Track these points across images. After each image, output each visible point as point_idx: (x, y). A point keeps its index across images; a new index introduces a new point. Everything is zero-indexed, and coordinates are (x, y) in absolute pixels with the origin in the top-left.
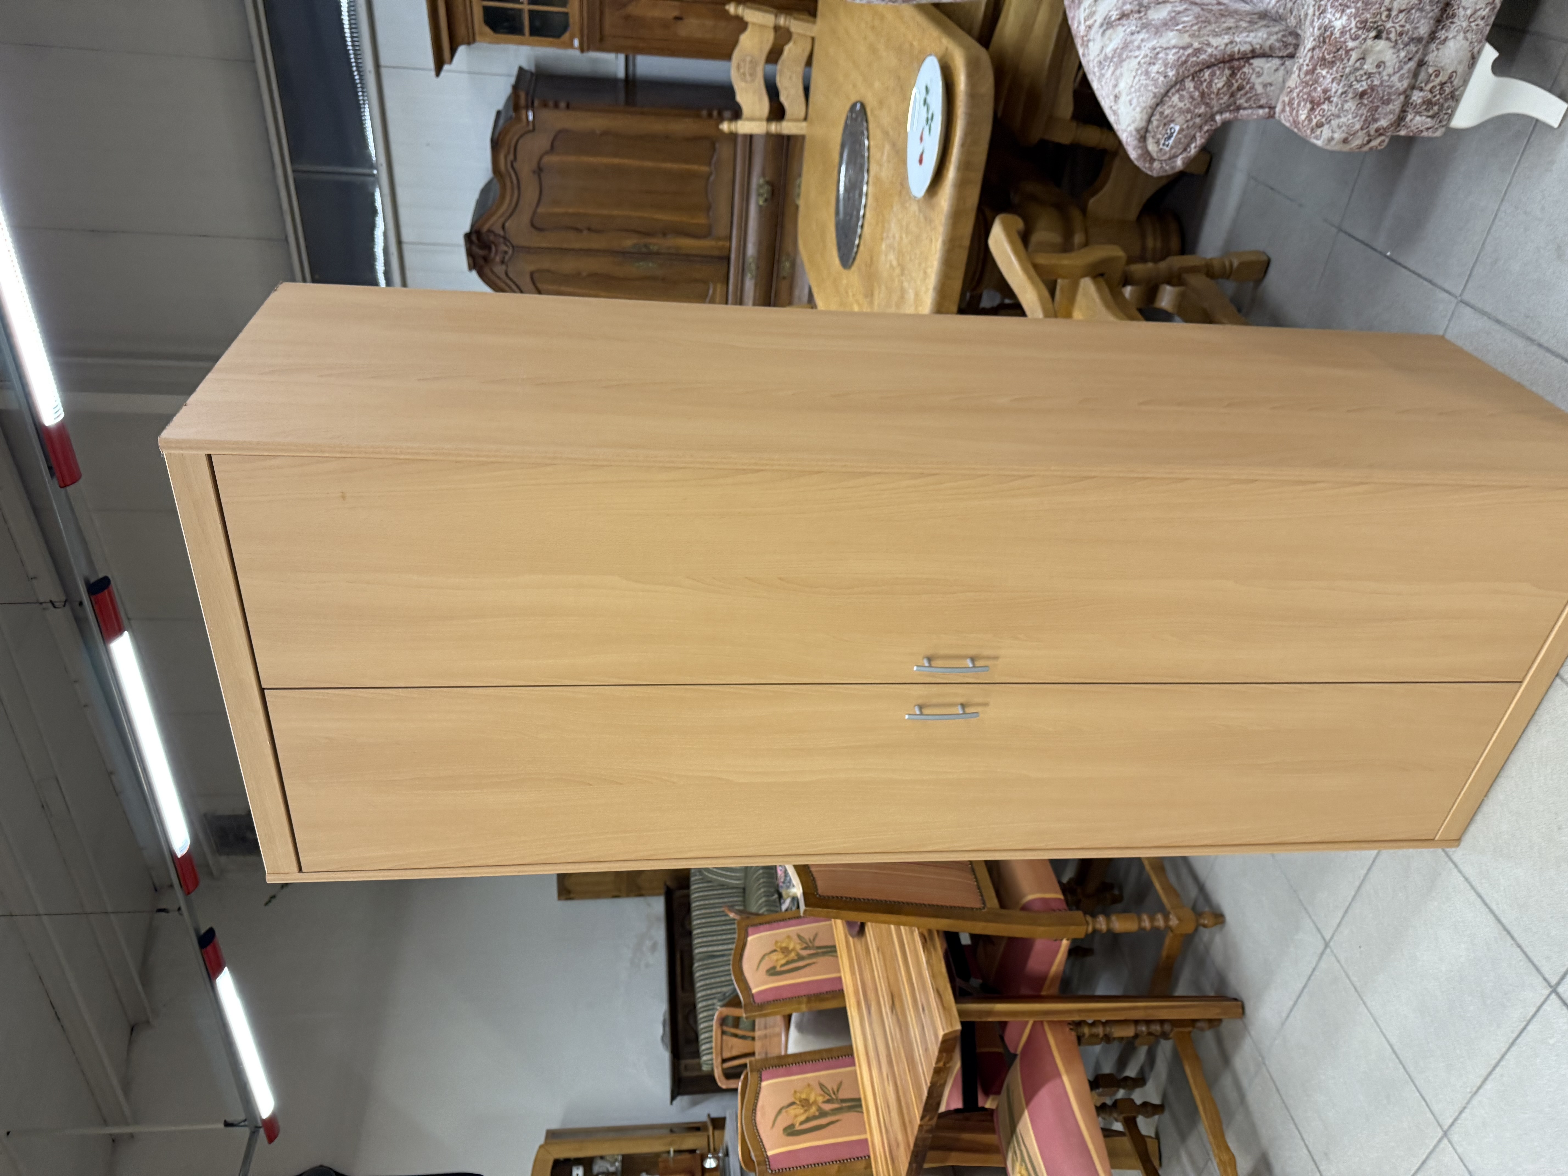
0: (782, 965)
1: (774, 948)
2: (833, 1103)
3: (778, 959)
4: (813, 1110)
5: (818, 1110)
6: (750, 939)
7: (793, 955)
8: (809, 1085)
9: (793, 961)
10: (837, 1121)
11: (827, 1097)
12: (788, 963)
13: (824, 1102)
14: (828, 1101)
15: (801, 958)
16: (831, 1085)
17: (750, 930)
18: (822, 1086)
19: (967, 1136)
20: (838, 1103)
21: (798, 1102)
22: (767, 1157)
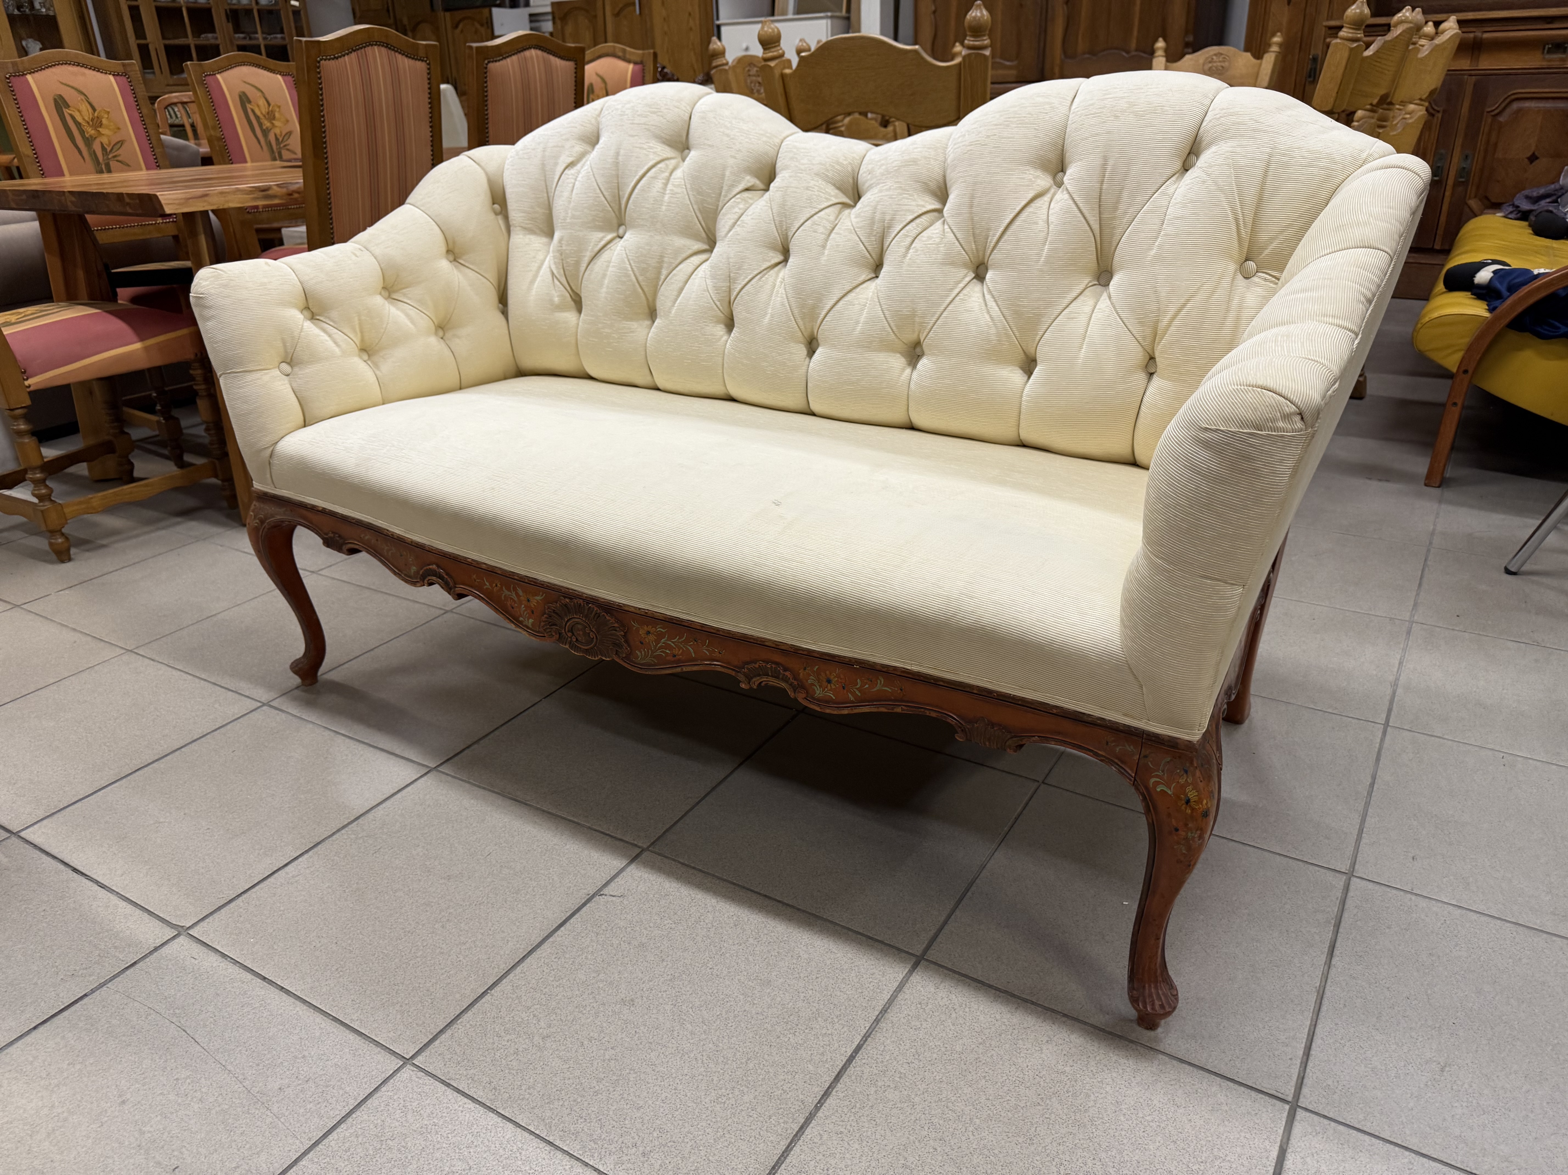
0: (253, 111)
1: (272, 104)
2: (103, 154)
3: (260, 107)
4: (90, 131)
5: (91, 136)
6: (279, 77)
7: (267, 124)
8: (119, 129)
9: (260, 125)
10: (83, 158)
11: (109, 149)
12: (257, 118)
13: (102, 143)
14: (103, 148)
15: (265, 133)
16: (123, 153)
17: (289, 78)
18: (121, 143)
19: (81, 274)
20: (104, 160)
21: (96, 114)
22: (24, 75)
